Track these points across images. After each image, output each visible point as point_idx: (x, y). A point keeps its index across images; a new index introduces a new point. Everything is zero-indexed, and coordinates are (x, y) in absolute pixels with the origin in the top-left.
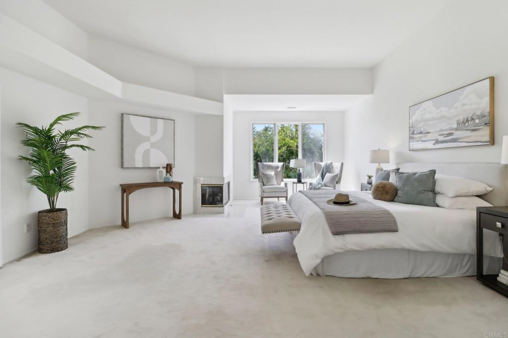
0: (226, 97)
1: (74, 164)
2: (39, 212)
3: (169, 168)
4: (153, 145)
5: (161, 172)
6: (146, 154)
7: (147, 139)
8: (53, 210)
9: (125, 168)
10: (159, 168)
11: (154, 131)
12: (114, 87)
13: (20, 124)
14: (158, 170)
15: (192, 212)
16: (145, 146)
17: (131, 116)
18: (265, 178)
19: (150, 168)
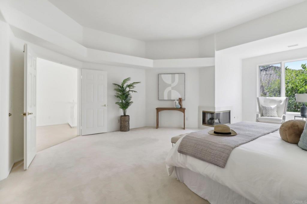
0: (217, 53)
1: (131, 98)
2: (121, 116)
3: (180, 100)
4: (173, 88)
5: (175, 102)
6: (170, 92)
7: (170, 85)
8: (125, 115)
9: (160, 100)
10: (175, 100)
11: (173, 81)
12: (149, 63)
13: (114, 84)
14: (175, 101)
15: (197, 127)
16: (169, 89)
17: (162, 75)
18: (264, 110)
19: (171, 100)
